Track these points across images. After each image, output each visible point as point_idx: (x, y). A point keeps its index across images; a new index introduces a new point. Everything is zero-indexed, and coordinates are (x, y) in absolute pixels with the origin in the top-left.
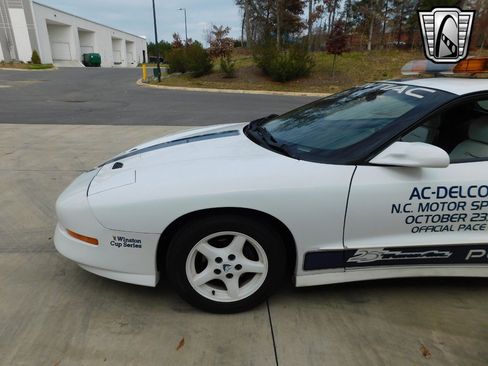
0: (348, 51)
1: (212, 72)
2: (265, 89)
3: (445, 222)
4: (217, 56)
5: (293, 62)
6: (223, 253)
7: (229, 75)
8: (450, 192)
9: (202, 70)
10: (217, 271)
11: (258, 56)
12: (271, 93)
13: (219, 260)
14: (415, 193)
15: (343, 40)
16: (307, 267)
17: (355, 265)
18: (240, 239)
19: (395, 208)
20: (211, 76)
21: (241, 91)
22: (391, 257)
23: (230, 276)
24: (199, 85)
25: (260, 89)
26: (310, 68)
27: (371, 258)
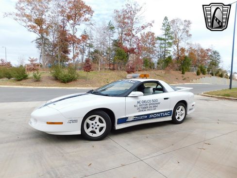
0: (93, 70)
1: (28, 79)
2: (57, 86)
3: (145, 109)
4: (31, 71)
5: (70, 74)
6: (93, 122)
7: (37, 80)
8: (144, 102)
9: (22, 78)
10: (93, 128)
11: (52, 71)
12: (61, 88)
13: (93, 124)
14: (138, 102)
15: (90, 66)
16: (118, 123)
17: (128, 122)
18: (98, 117)
19: (135, 106)
20: (27, 80)
21: (46, 87)
22: (137, 118)
23: (96, 128)
24: (21, 85)
25: (55, 86)
26: (77, 77)
27: (131, 119)
